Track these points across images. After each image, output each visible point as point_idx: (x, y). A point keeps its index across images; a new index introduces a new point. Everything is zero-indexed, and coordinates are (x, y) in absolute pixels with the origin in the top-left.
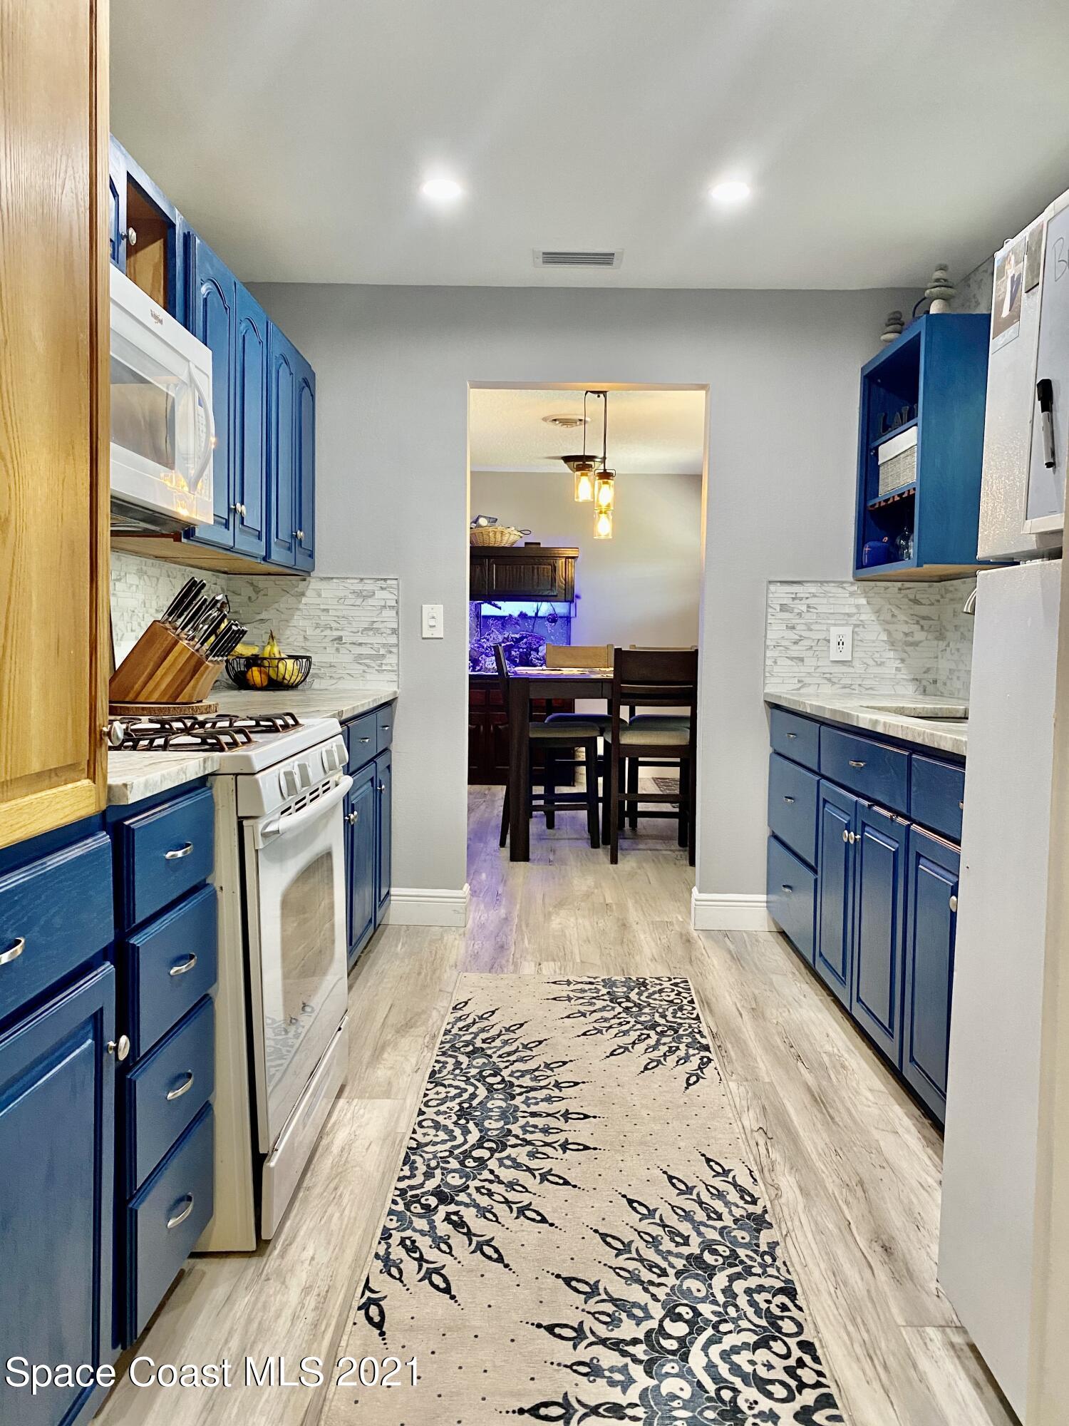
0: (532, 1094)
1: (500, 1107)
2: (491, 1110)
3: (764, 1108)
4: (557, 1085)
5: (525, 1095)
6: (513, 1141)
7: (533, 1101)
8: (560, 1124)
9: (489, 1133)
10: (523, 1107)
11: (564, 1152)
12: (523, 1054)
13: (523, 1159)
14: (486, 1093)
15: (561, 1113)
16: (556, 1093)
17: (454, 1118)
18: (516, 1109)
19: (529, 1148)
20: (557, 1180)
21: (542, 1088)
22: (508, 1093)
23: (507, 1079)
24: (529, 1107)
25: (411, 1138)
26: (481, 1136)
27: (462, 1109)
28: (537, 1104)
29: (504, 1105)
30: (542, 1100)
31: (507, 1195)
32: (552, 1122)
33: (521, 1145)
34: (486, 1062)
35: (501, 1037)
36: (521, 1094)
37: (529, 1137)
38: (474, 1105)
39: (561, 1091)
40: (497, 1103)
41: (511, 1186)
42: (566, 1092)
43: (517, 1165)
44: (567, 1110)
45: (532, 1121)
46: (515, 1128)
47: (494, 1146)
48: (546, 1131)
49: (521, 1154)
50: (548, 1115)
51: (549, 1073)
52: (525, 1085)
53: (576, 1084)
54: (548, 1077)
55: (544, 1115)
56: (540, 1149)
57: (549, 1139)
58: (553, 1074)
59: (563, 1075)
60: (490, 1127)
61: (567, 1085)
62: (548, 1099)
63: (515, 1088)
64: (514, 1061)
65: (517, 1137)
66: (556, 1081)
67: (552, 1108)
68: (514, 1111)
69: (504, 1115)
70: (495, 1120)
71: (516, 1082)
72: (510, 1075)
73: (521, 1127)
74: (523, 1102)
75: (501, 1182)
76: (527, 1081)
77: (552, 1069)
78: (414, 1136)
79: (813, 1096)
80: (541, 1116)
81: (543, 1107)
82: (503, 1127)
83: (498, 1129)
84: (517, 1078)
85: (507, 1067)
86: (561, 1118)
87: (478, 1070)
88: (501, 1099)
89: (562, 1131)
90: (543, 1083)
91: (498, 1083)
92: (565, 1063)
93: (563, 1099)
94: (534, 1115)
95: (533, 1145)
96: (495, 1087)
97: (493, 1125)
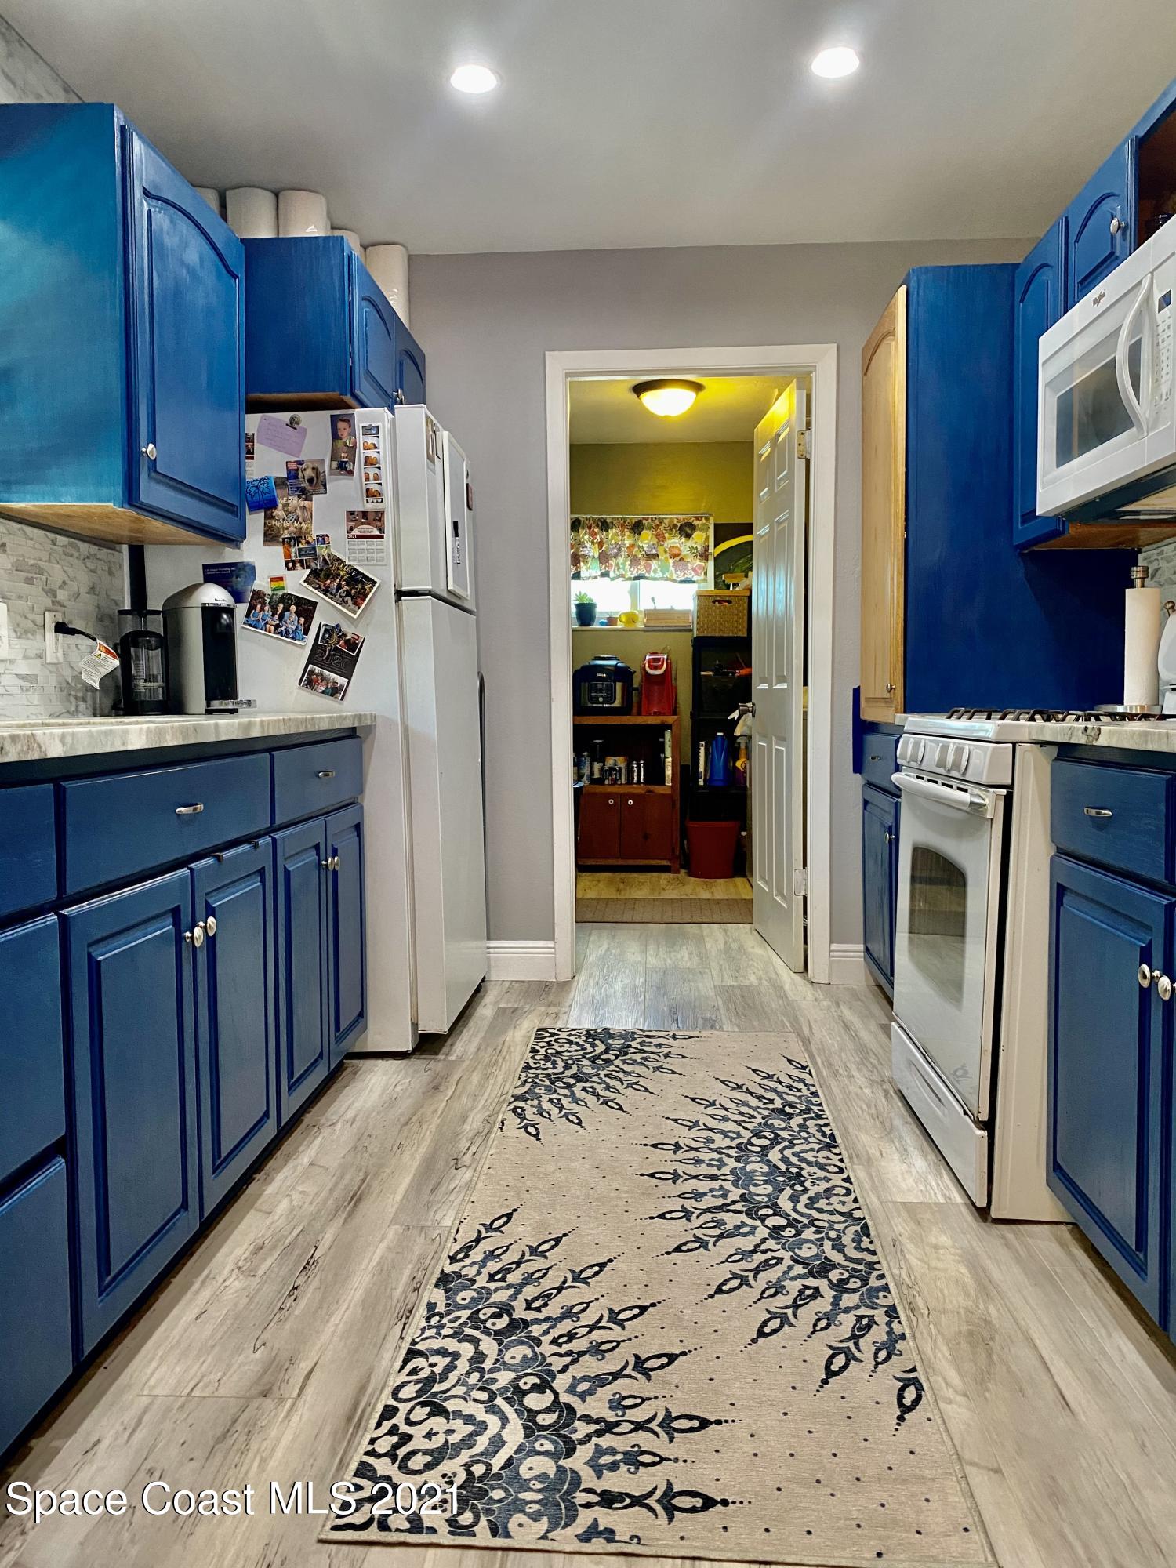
0: (720, 1202)
1: (756, 1185)
2: (765, 1182)
3: (433, 1191)
4: (688, 1215)
5: (729, 1201)
6: (732, 1152)
7: (715, 1193)
8: (681, 1168)
9: (759, 1159)
10: (728, 1186)
11: (677, 1142)
12: (744, 1265)
13: (717, 1137)
14: (780, 1202)
15: (681, 1179)
16: (689, 1204)
17: (804, 1173)
18: (735, 1184)
19: (712, 1146)
20: (684, 1123)
21: (708, 1210)
22: (751, 1203)
23: (758, 1223)
24: (721, 1186)
25: (840, 1154)
26: (766, 1156)
27: (802, 1184)
28: (711, 1190)
29: (752, 1188)
30: (705, 1194)
31: (726, 1113)
32: (692, 1170)
33: (722, 1149)
34: (796, 1250)
35: (789, 1300)
36: (734, 1202)
37: (716, 1156)
38: (788, 1188)
39: (683, 1206)
40: (763, 1191)
41: (724, 1119)
42: (676, 1204)
43: (725, 1134)
44: (674, 1183)
45: (714, 1171)
46: (732, 1164)
47: (749, 1147)
48: (698, 1162)
49: (720, 1142)
50: (696, 1177)
51: (700, 1233)
52: (731, 1214)
53: (662, 1216)
54: (701, 1227)
55: (701, 1177)
56: (702, 1145)
57: (693, 1154)
58: (695, 1231)
59: (679, 1232)
60: (761, 1165)
61: (674, 1215)
62: (698, 1196)
63: (744, 1209)
64: (754, 1251)
65: (728, 1156)
66: (689, 1220)
67: (692, 1185)
68: (738, 1181)
69: (749, 1178)
70: (757, 1171)
71: (744, 1217)
72: (755, 1228)
73: (726, 1165)
74: (729, 1192)
75: (735, 1121)
76: (731, 1220)
77: (697, 1239)
78: (840, 1157)
79: (355, 1205)
80: (706, 1176)
81: (703, 1186)
82: (746, 1165)
83: (752, 1162)
84: (743, 1224)
85: (764, 1241)
86: (681, 1174)
87: (803, 1236)
88: (758, 1195)
89: (680, 1161)
90: (708, 1216)
91: (768, 1216)
92: (678, 1249)
93: (679, 1196)
94: (714, 1178)
95: (709, 1149)
96: (770, 1212)
97: (756, 1166)
